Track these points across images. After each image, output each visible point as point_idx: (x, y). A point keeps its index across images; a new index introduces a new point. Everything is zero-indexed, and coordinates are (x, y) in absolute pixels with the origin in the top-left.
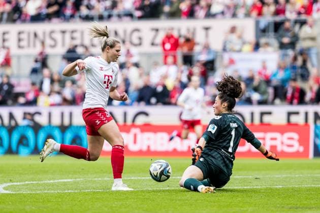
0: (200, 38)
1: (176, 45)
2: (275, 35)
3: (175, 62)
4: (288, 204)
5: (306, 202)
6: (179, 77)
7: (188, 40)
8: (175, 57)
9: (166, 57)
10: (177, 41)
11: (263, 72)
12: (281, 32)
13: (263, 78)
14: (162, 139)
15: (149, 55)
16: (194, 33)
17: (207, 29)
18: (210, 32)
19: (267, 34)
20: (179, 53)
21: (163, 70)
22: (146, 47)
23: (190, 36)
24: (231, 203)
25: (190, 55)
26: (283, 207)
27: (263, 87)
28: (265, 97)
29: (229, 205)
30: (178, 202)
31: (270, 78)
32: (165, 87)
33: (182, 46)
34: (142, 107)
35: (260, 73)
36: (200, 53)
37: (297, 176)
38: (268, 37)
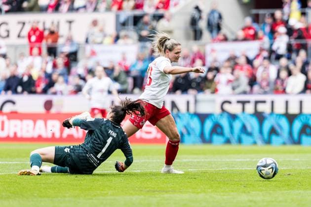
0: (63, 31)
2: (134, 29)
3: (40, 53)
4: (146, 188)
5: (163, 186)
6: (44, 67)
7: (52, 33)
8: (40, 49)
9: (31, 49)
10: (42, 34)
11: (123, 63)
12: (140, 25)
13: (123, 69)
14: (28, 126)
15: (16, 47)
16: (58, 26)
17: (70, 22)
18: (73, 25)
19: (126, 27)
20: (44, 45)
21: (28, 60)
22: (13, 39)
24: (92, 186)
25: (54, 46)
26: (141, 191)
27: (123, 77)
28: (125, 87)
29: (91, 188)
30: (42, 185)
31: (129, 69)
33: (47, 39)
35: (120, 64)
36: (64, 45)
37: (154, 161)
38: (128, 30)
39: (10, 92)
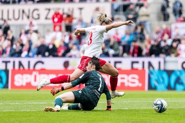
0: (76, 14)
1: (61, 19)
2: (123, 13)
3: (60, 30)
4: (131, 120)
5: (143, 118)
6: (63, 39)
7: (69, 16)
8: (60, 27)
9: (55, 27)
10: (62, 16)
11: (116, 37)
12: (127, 11)
13: (116, 40)
15: (44, 26)
16: (72, 12)
17: (81, 9)
18: (83, 11)
19: (118, 12)
20: (63, 24)
21: (52, 35)
22: (42, 20)
23: (70, 13)
24: (96, 118)
25: (70, 25)
26: (128, 121)
27: (116, 46)
28: (117, 52)
29: (95, 120)
30: (62, 118)
31: (120, 40)
32: (54, 46)
33: (65, 20)
34: (40, 58)
35: (114, 37)
36: (77, 24)
37: (137, 102)
38: (119, 14)
39: (40, 56)
